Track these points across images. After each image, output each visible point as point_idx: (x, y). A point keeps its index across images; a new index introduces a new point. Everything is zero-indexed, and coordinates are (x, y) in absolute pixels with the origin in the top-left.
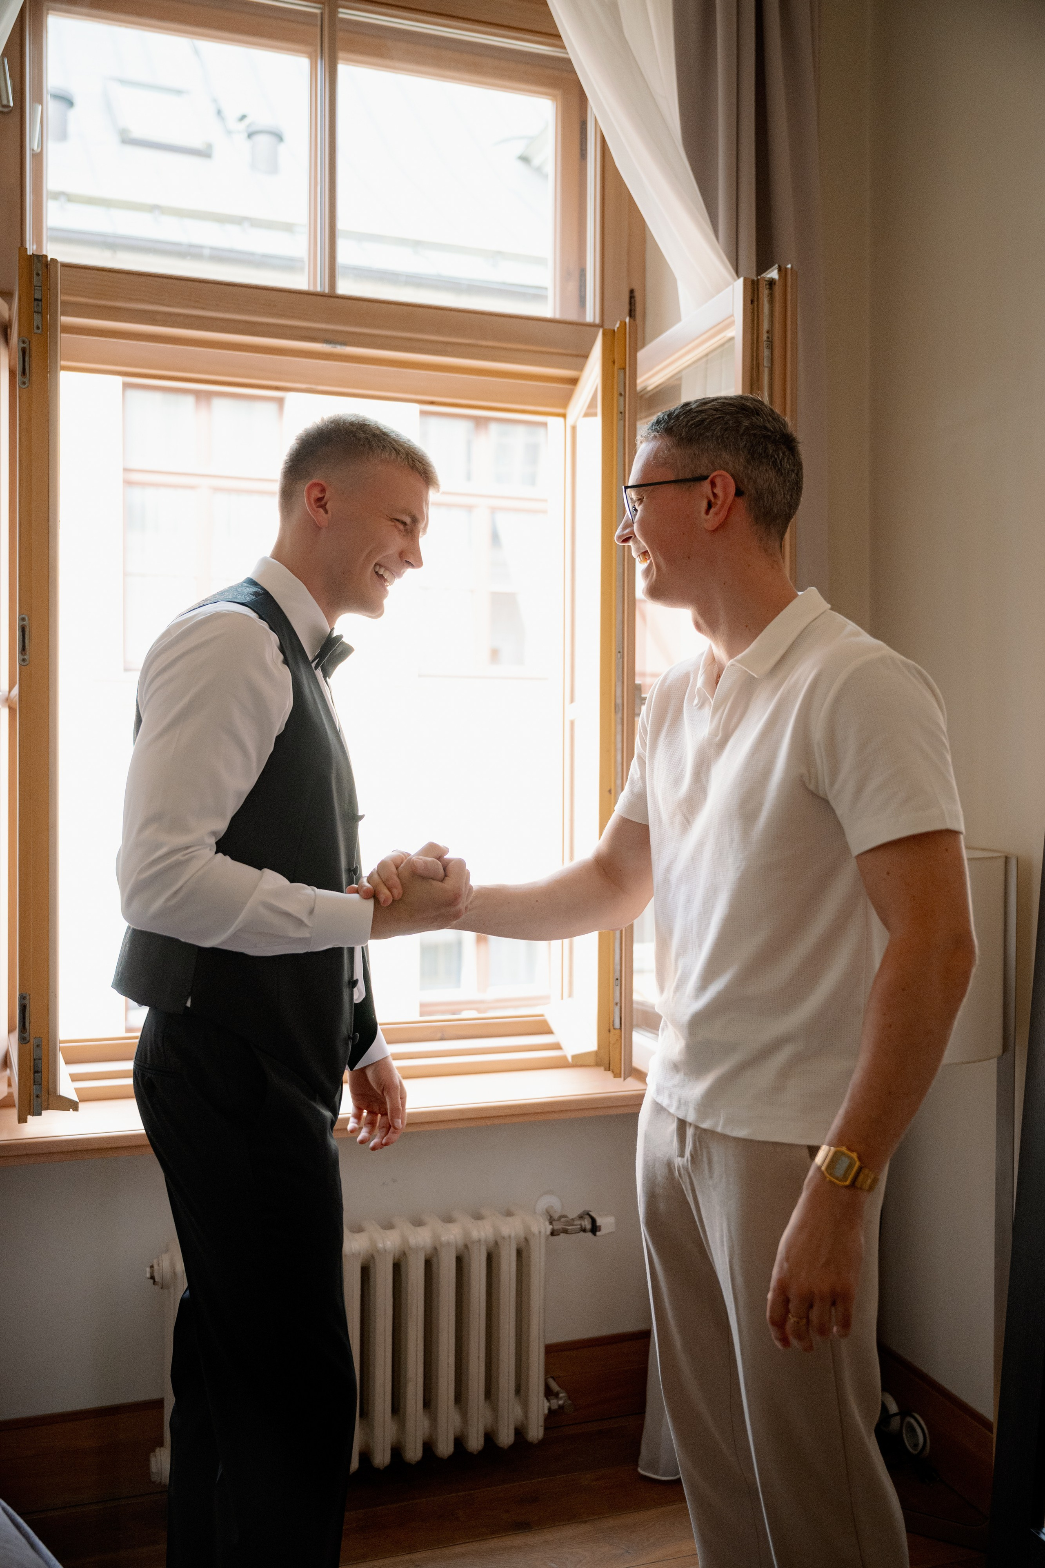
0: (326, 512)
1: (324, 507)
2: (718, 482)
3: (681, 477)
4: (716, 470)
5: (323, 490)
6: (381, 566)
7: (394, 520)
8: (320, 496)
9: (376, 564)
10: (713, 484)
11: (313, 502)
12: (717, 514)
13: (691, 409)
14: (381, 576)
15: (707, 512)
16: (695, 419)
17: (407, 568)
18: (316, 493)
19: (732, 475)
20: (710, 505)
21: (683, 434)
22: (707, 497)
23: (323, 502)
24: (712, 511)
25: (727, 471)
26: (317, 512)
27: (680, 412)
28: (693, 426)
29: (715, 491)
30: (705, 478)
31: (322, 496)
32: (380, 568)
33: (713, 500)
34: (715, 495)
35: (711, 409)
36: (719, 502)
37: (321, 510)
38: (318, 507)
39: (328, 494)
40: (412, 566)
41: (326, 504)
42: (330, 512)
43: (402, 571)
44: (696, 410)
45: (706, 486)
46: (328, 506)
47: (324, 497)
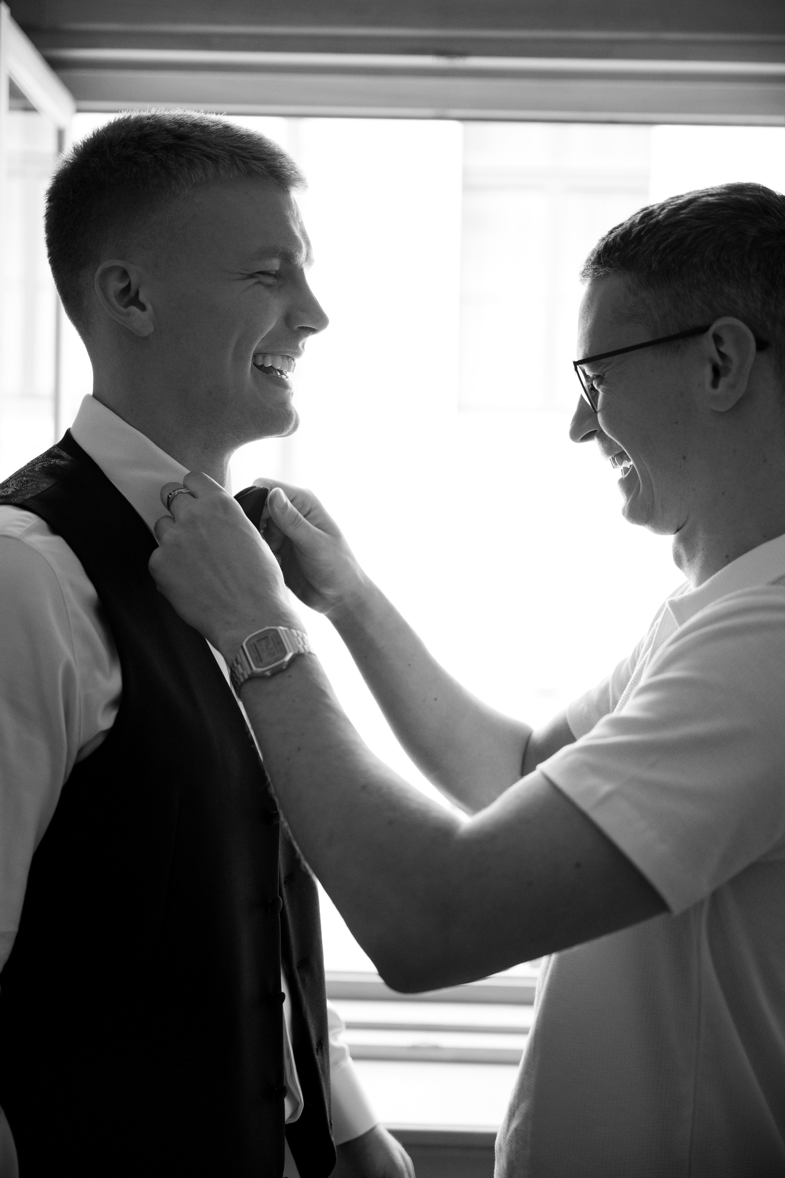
0: (143, 308)
1: (135, 301)
2: (726, 336)
3: (661, 336)
4: (718, 316)
5: (125, 274)
6: (264, 355)
7: (256, 275)
8: (122, 285)
9: (255, 356)
10: (718, 339)
11: (114, 300)
12: (732, 386)
13: (658, 222)
14: (270, 370)
15: (715, 384)
16: (668, 239)
17: (306, 336)
18: (115, 285)
19: (745, 320)
20: (717, 373)
21: (653, 266)
22: (711, 360)
23: (132, 293)
24: (723, 382)
25: (737, 317)
26: (129, 314)
27: (640, 231)
28: (668, 250)
29: (723, 349)
30: (703, 330)
31: (126, 283)
32: (264, 357)
33: (719, 362)
34: (722, 355)
35: (690, 217)
36: (734, 367)
37: (133, 309)
38: (126, 306)
39: (134, 279)
40: (314, 331)
41: (137, 294)
42: (149, 306)
43: (300, 345)
44: (666, 223)
45: (707, 342)
46: (142, 297)
47: (130, 284)
